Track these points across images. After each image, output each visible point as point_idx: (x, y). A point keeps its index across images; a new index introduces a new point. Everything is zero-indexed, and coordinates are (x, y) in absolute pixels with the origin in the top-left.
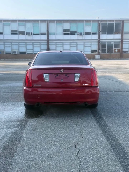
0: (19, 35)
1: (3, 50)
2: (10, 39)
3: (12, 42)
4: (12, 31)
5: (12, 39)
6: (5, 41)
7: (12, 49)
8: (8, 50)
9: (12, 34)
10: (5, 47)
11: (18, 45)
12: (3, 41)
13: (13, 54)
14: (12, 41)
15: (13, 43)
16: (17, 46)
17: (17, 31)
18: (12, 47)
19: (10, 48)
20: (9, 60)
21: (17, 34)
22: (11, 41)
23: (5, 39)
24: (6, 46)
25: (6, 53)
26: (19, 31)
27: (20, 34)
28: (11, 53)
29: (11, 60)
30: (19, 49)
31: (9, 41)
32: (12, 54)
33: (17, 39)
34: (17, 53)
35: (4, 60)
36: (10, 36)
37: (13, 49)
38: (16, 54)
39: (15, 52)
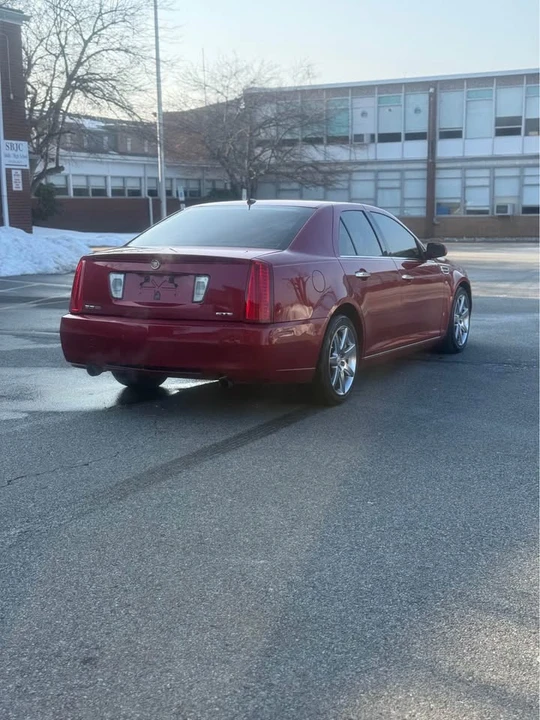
0: (526, 134)
1: (458, 201)
2: (487, 153)
3: (495, 167)
4: (499, 121)
5: (498, 153)
6: (469, 164)
7: (493, 197)
8: (478, 200)
9: (499, 133)
10: (464, 188)
11: (519, 177)
12: (459, 165)
13: (496, 214)
14: (495, 163)
15: (498, 173)
16: (515, 183)
17: (517, 120)
18: (492, 187)
19: (488, 190)
20: (474, 241)
21: (516, 132)
22: (493, 162)
23: (470, 154)
24: (469, 183)
25: (470, 212)
26: (527, 120)
27: (530, 133)
28: (486, 212)
29: (483, 239)
30: (520, 197)
31: (483, 163)
32: (490, 215)
33: (516, 152)
34: (509, 212)
35: (454, 242)
36: (490, 141)
37: (497, 194)
38: (508, 217)
39: (502, 208)
